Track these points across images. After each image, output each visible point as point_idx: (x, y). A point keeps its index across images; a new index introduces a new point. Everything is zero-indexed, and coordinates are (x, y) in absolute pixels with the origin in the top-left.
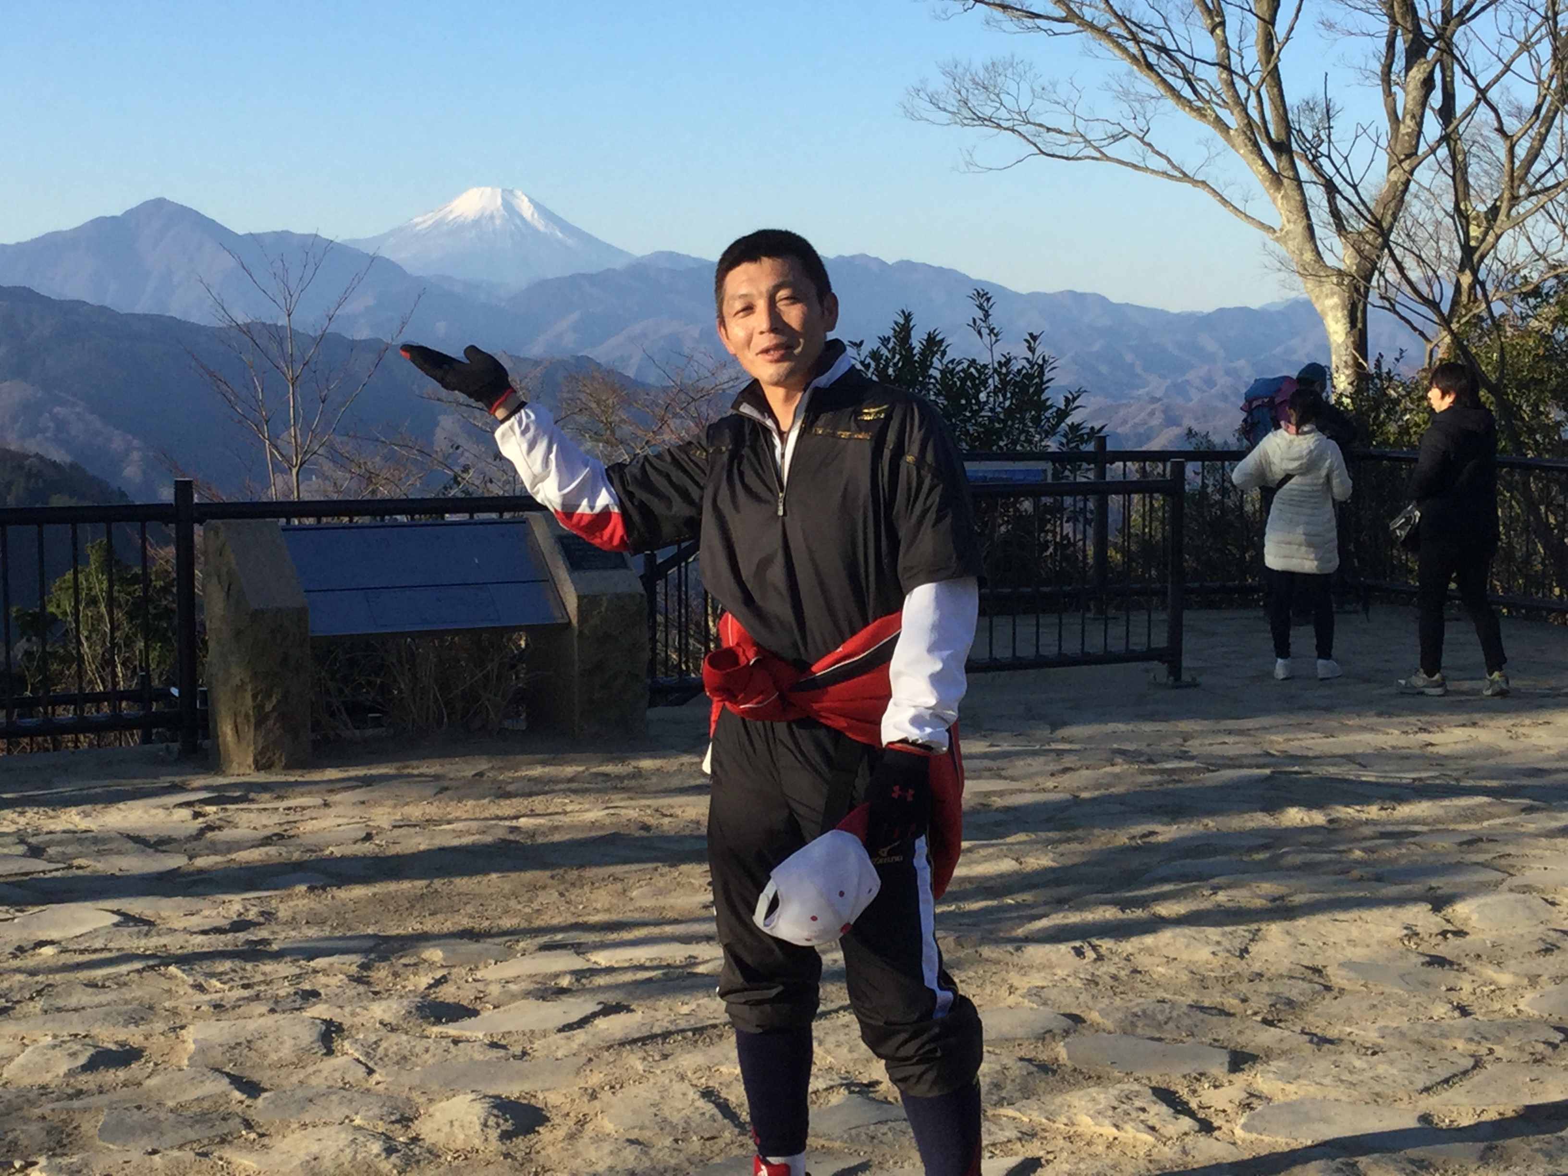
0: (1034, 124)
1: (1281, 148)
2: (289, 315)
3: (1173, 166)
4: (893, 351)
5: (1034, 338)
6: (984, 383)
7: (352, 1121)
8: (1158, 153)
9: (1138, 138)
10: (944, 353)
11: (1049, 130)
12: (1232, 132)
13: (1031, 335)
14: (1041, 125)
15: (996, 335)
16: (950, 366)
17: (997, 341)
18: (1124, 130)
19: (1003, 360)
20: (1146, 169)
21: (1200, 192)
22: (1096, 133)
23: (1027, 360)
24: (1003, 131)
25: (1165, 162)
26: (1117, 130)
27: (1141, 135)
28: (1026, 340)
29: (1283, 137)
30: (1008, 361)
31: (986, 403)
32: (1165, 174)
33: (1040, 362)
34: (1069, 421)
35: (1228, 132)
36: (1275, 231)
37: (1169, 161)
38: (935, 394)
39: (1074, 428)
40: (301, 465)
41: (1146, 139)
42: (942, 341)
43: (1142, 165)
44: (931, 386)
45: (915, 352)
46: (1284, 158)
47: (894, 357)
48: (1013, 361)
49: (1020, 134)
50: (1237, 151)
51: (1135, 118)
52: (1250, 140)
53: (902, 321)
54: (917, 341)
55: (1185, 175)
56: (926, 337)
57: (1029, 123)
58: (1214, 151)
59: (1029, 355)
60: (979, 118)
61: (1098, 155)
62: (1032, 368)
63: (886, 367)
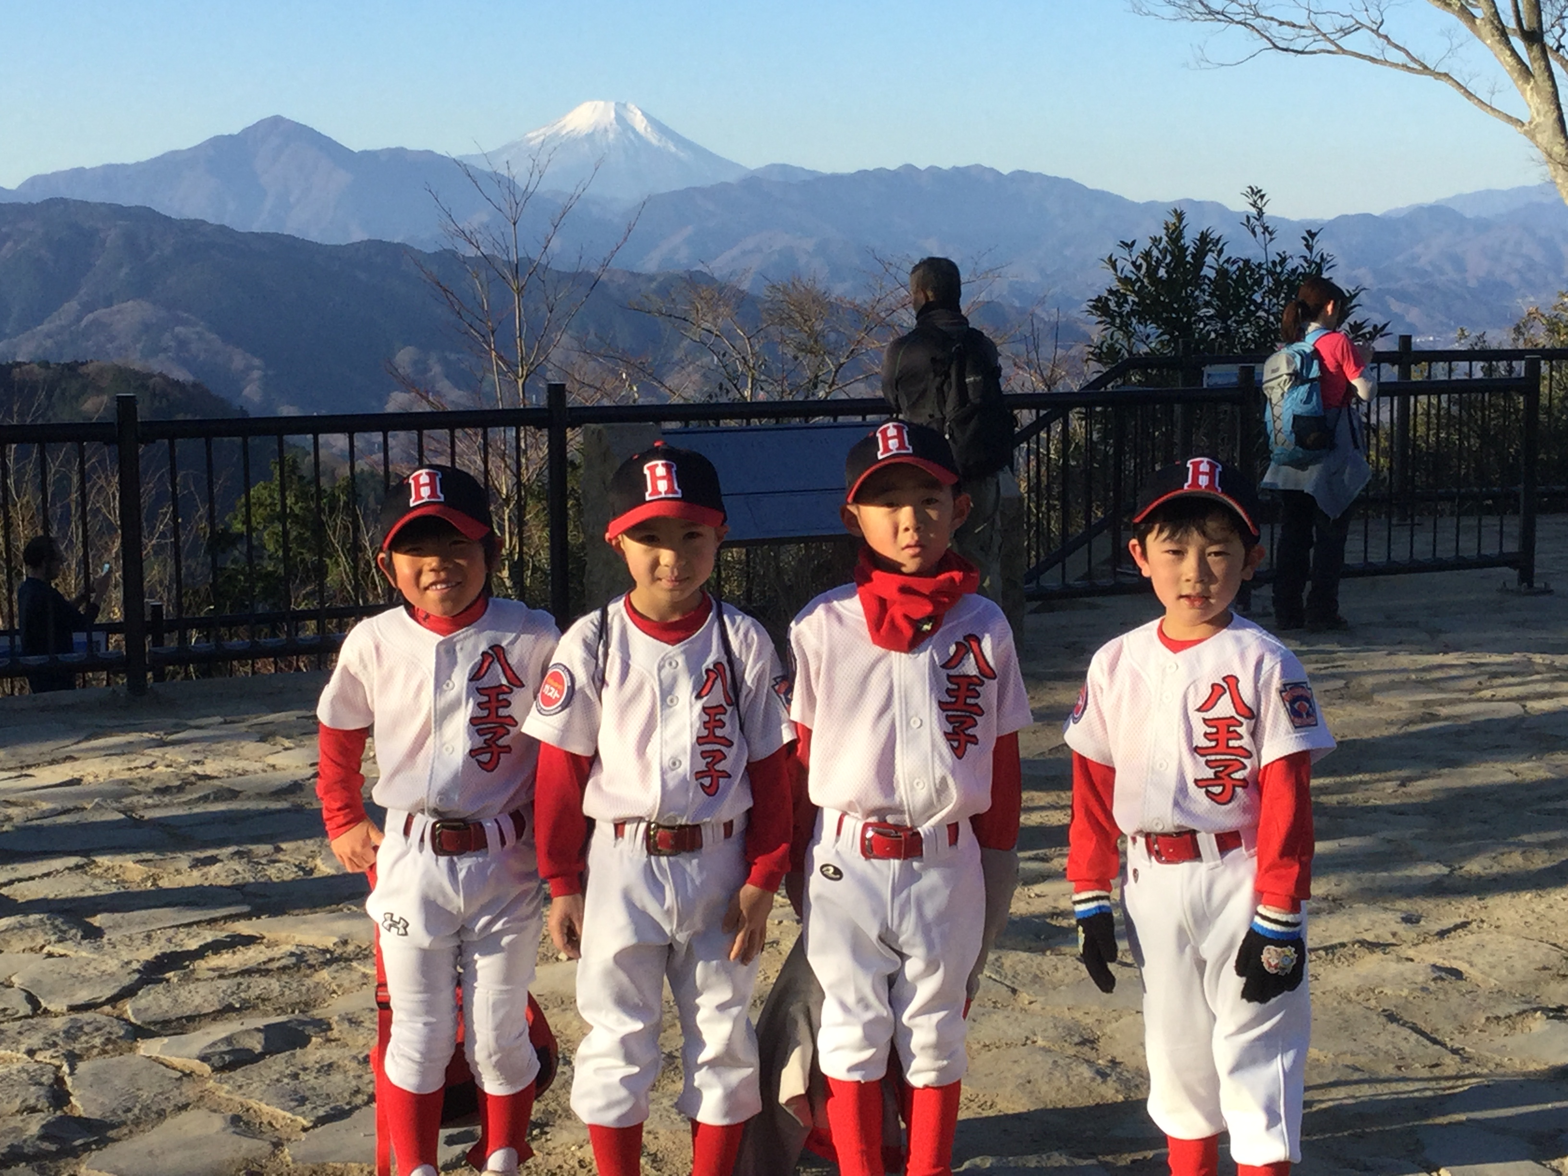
0: (1265, 18)
1: (1534, 37)
2: (515, 224)
3: (1414, 60)
4: (1164, 252)
5: (1312, 235)
6: (1259, 282)
7: (1034, 1042)
8: (1397, 47)
9: (1373, 31)
10: (1220, 252)
11: (1281, 23)
12: (1478, 22)
13: (1309, 232)
14: (1272, 19)
15: (1271, 233)
16: (1226, 265)
17: (1271, 240)
18: (1357, 22)
19: (1278, 259)
20: (1385, 62)
21: (1443, 85)
22: (1327, 25)
23: (1305, 258)
24: (1233, 25)
25: (1403, 54)
26: (1349, 22)
27: (1375, 27)
28: (1304, 238)
29: (1535, 25)
30: (1283, 260)
31: (1263, 303)
32: (1405, 67)
33: (1318, 260)
34: (1351, 319)
35: (1474, 22)
36: (1523, 124)
37: (1408, 54)
38: (1210, 295)
39: (1356, 328)
40: (527, 376)
41: (1380, 31)
42: (1219, 240)
43: (1381, 58)
44: (1206, 287)
45: (1188, 252)
46: (1536, 48)
47: (1165, 258)
48: (1289, 260)
49: (1253, 27)
50: (1484, 41)
51: (1367, 10)
52: (1498, 29)
53: (1173, 220)
54: (1189, 239)
55: (1426, 67)
56: (1198, 237)
57: (1258, 16)
58: (1456, 42)
59: (1307, 253)
60: (1211, 12)
61: (1334, 48)
62: (1309, 267)
63: (1157, 269)
